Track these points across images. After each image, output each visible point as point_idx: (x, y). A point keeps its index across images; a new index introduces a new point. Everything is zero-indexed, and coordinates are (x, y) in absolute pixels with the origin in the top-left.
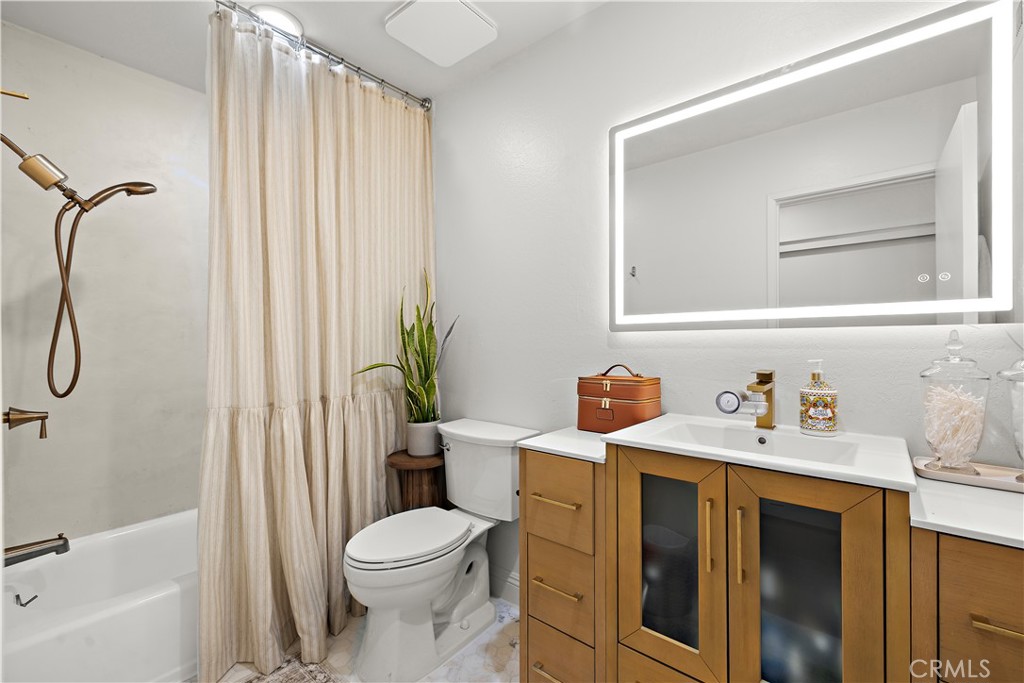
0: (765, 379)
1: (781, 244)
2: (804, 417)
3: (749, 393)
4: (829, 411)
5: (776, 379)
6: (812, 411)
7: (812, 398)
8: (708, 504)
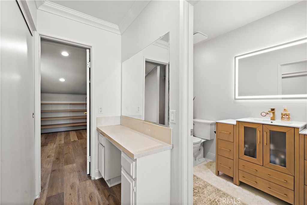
0: (273, 110)
1: (282, 75)
2: (282, 117)
3: (268, 112)
4: (288, 116)
5: (275, 110)
6: (284, 116)
7: (284, 114)
8: (259, 131)
